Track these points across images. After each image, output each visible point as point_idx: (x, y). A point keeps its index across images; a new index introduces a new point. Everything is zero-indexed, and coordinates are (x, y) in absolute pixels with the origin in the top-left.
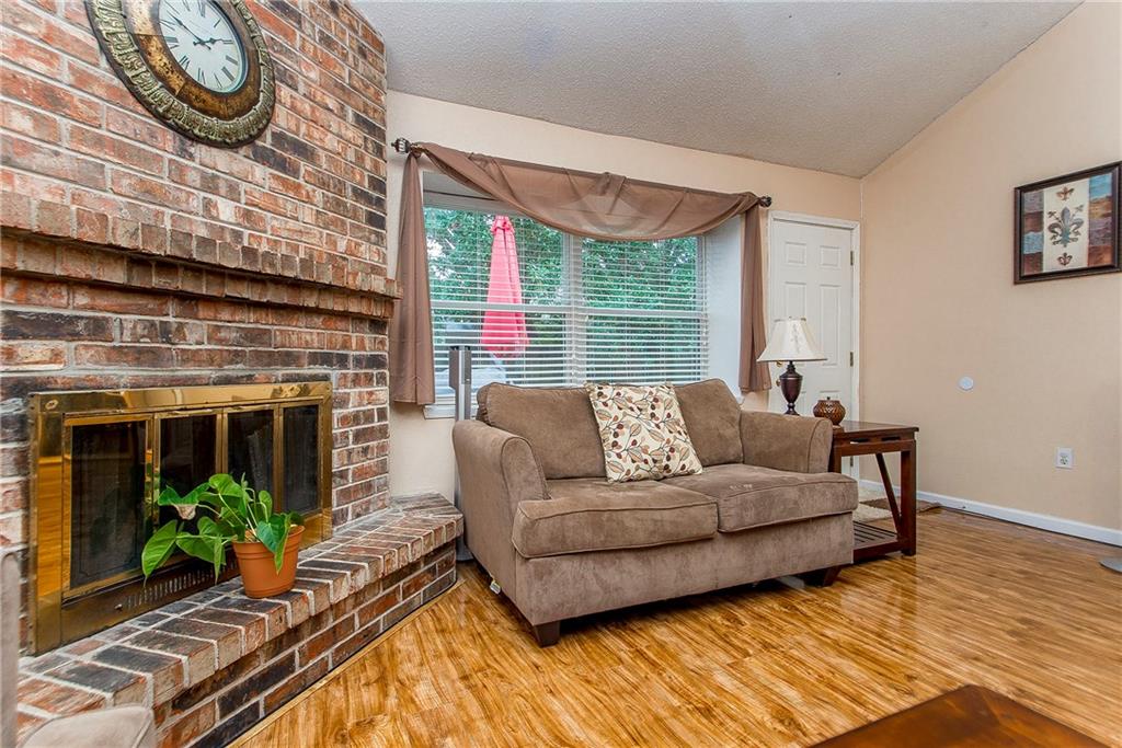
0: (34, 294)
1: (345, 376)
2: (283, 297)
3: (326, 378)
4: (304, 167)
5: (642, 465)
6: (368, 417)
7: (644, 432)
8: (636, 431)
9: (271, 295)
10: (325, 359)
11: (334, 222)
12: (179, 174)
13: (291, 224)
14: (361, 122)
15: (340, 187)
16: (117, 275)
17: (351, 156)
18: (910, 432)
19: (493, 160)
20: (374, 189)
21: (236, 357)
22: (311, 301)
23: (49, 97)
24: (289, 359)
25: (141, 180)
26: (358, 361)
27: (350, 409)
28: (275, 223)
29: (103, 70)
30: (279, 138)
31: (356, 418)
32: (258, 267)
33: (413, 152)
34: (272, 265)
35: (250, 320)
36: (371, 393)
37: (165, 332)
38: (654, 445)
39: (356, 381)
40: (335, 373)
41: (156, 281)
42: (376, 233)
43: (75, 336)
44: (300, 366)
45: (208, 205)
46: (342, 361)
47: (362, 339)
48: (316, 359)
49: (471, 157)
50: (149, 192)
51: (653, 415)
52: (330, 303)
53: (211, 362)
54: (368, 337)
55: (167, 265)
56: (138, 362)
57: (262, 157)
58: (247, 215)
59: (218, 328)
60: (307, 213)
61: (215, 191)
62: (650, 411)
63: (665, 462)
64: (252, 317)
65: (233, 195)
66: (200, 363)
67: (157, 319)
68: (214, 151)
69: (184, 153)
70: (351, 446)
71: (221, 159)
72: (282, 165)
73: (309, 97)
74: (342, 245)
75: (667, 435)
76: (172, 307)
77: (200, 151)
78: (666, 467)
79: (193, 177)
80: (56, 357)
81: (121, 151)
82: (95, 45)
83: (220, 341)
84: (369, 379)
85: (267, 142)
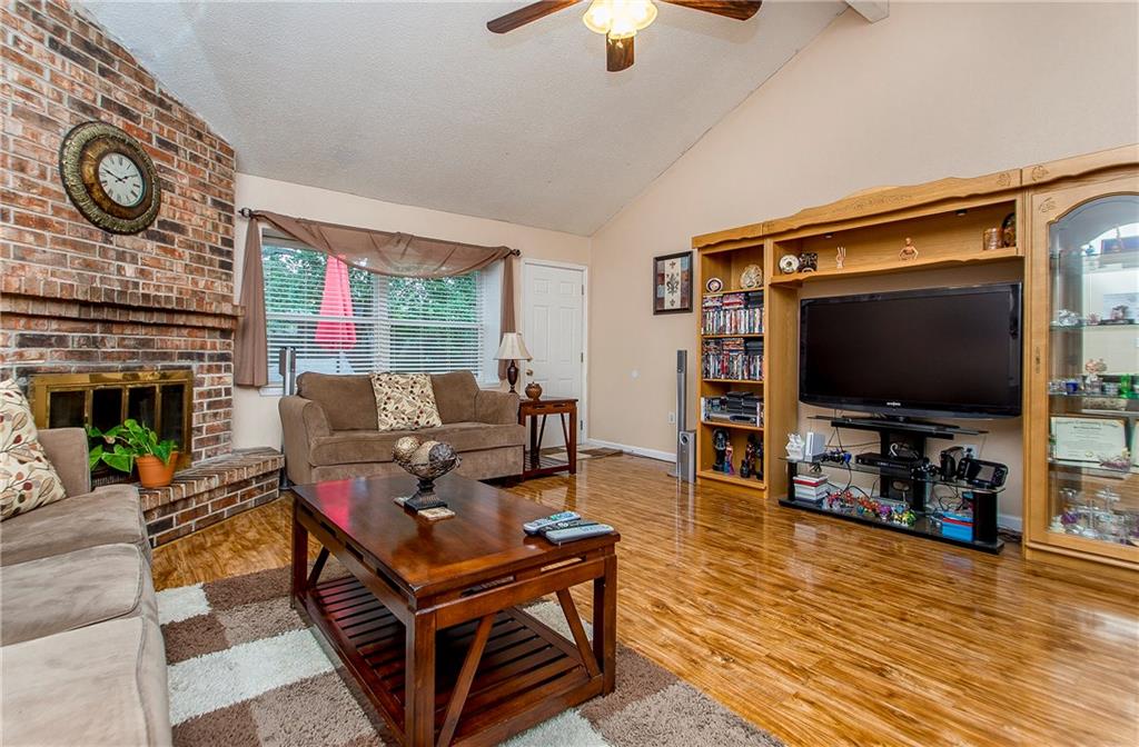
0: (33, 323)
1: (202, 366)
2: (164, 319)
3: (189, 368)
4: (178, 237)
5: (401, 421)
6: (218, 393)
7: (404, 402)
8: (399, 401)
9: (156, 318)
10: (189, 356)
11: (197, 270)
12: (104, 253)
13: (169, 274)
14: (216, 204)
15: (201, 247)
16: (74, 312)
17: (209, 226)
18: (573, 402)
19: (315, 223)
20: (225, 245)
21: (134, 355)
22: (181, 320)
23: (43, 223)
24: (165, 356)
25: (85, 260)
26: (211, 358)
27: (205, 388)
28: (159, 275)
29: (68, 204)
30: (163, 224)
31: (209, 394)
32: (151, 305)
33: (254, 217)
34: (159, 303)
35: (141, 334)
36: (220, 378)
37: (95, 342)
38: (409, 409)
39: (210, 370)
40: (195, 365)
41: (93, 315)
42: (226, 274)
43: (51, 345)
44: (172, 360)
45: (120, 269)
46: (200, 357)
47: (215, 343)
48: (182, 356)
49: (298, 221)
50: (88, 265)
51: (411, 392)
52: (194, 321)
53: (119, 359)
54: (219, 341)
55: (99, 306)
56: (81, 359)
57: (152, 236)
58: (142, 272)
59: (124, 339)
60: (178, 267)
61: (124, 260)
62: (410, 389)
63: (416, 419)
64: (143, 332)
65: (134, 260)
66: (113, 359)
67: (91, 335)
68: (124, 237)
69: (107, 241)
70: (205, 411)
71: (127, 241)
72: (163, 239)
73: (183, 195)
74: (202, 284)
75: (419, 404)
76: (99, 327)
77: (115, 238)
78: (417, 422)
79: (112, 254)
80: (41, 357)
81: (75, 245)
82: (64, 192)
83: (124, 347)
84: (219, 369)
85: (155, 227)
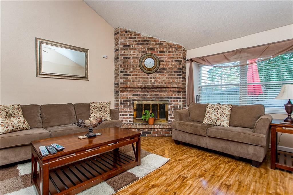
0: (135, 92)
1: (172, 100)
2: (160, 90)
3: (168, 100)
4: (164, 71)
5: (209, 121)
6: (177, 107)
7: (213, 115)
8: (211, 114)
9: (158, 90)
10: (168, 98)
11: (170, 78)
12: (147, 78)
13: (162, 80)
14: (176, 61)
15: (171, 72)
16: (140, 90)
17: (174, 67)
19: (204, 57)
20: (179, 70)
21: (154, 98)
22: (164, 90)
23: (136, 75)
24: (161, 98)
25: (144, 80)
26: (175, 98)
27: (173, 105)
28: (160, 80)
29: (141, 71)
30: (160, 69)
31: (174, 107)
32: (154, 87)
33: (191, 60)
34: (156, 86)
35: (156, 93)
36: (178, 103)
37: (145, 95)
38: (214, 117)
39: (174, 101)
40: (170, 100)
41: (144, 90)
42: (179, 77)
43: (138, 96)
44: (163, 99)
45: (150, 81)
46: (171, 98)
47: (176, 95)
48: (166, 98)
49: (200, 58)
50: (144, 81)
52: (167, 89)
53: (150, 98)
54: (177, 94)
55: (145, 88)
56: (143, 98)
57: (158, 73)
58: (156, 80)
59: (151, 94)
60: (165, 78)
61: (152, 79)
63: (215, 122)
64: (156, 92)
65: (154, 78)
66: (149, 98)
67: (145, 94)
68: (151, 74)
69: (148, 75)
70: (173, 111)
71: (152, 75)
72: (161, 72)
73: (166, 62)
74: (171, 81)
76: (146, 92)
77: (150, 75)
78: (216, 123)
79: (149, 78)
80: (136, 98)
81: (142, 78)
82: (140, 69)
83: (152, 96)
84: (177, 101)
85: (159, 70)
